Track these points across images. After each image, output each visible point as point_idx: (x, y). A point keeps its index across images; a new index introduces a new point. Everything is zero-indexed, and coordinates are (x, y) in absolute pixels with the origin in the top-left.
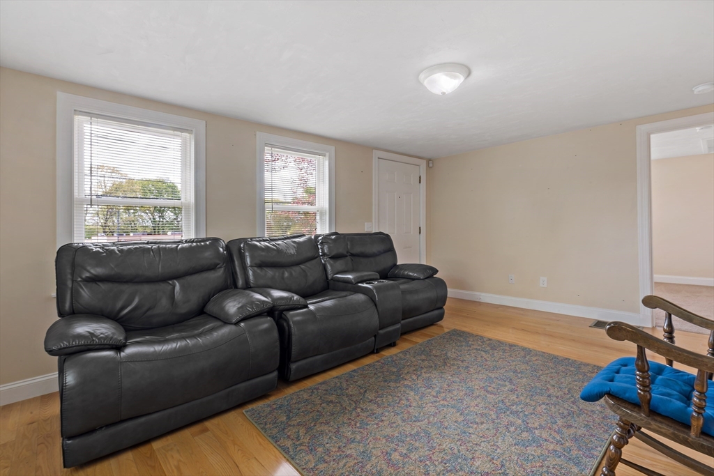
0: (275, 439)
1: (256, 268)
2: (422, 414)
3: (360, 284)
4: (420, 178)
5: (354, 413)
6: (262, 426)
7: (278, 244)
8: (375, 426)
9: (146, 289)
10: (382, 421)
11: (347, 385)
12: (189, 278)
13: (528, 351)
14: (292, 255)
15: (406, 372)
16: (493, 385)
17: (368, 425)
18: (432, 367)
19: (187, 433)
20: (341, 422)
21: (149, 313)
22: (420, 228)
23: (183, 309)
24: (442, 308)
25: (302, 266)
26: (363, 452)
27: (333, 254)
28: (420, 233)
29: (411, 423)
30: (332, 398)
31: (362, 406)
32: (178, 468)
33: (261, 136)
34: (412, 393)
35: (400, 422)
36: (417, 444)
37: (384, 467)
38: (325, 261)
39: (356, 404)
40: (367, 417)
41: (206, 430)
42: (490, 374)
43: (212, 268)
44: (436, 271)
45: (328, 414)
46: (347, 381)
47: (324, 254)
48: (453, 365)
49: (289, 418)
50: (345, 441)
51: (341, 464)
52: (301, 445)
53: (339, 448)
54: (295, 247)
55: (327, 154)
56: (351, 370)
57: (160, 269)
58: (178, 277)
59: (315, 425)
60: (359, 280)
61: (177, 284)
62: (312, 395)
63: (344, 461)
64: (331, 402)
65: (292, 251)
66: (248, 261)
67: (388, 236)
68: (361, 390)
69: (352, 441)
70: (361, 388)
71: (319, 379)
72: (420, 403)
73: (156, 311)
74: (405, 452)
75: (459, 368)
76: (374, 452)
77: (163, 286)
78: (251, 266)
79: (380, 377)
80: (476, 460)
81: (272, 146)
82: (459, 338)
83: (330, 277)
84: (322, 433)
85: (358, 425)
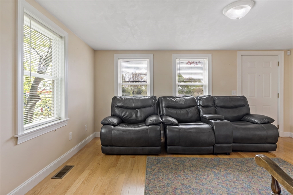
0: (148, 167)
1: (166, 108)
2: (207, 184)
3: (210, 120)
4: (278, 63)
5: (180, 171)
6: (148, 162)
7: (177, 99)
8: (182, 179)
9: (130, 111)
10: (187, 178)
11: (188, 162)
12: (143, 109)
14: (182, 104)
15: (221, 167)
17: (180, 177)
19: (130, 156)
20: (172, 172)
21: (130, 119)
22: (278, 94)
23: (140, 119)
24: (275, 143)
26: (169, 184)
27: (204, 105)
28: (278, 97)
29: (198, 184)
30: (177, 164)
32: (121, 164)
33: (174, 55)
34: (212, 175)
35: (194, 182)
36: (191, 192)
37: (171, 191)
38: (200, 108)
39: (184, 169)
40: (183, 175)
41: (134, 158)
43: (150, 106)
44: (273, 121)
45: (171, 168)
46: (190, 160)
47: (200, 105)
49: (157, 163)
50: (167, 177)
51: (158, 183)
52: (153, 172)
53: (163, 179)
54: (184, 101)
55: (208, 58)
57: (133, 105)
58: (139, 108)
59: (162, 169)
60: (211, 118)
61: (139, 111)
62: (171, 160)
63: (160, 183)
64: (176, 165)
66: (164, 105)
67: (245, 98)
69: (169, 179)
70: (192, 165)
71: (180, 156)
72: (212, 180)
73: (132, 118)
74: (184, 191)
76: (173, 186)
77: (135, 111)
78: (164, 107)
79: (205, 164)
81: (180, 58)
83: (201, 115)
84: (162, 172)
85: (177, 175)
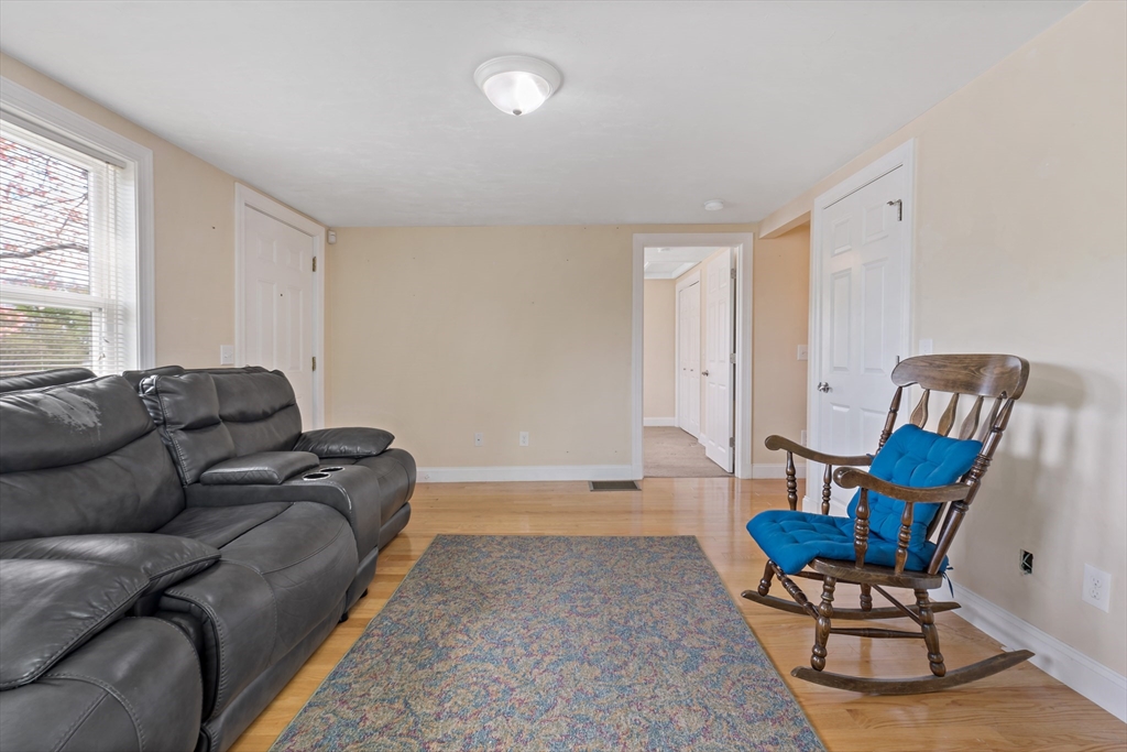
3: (295, 483)
4: (314, 260)
7: (35, 402)
10: (498, 741)
11: (355, 710)
13: (567, 541)
14: (90, 430)
15: (438, 634)
16: (578, 603)
18: (470, 609)
22: (314, 359)
24: (405, 504)
25: (115, 458)
27: (191, 418)
28: (314, 368)
29: (544, 717)
31: (431, 736)
35: (527, 725)
39: (416, 738)
42: (558, 589)
44: (390, 438)
46: (344, 702)
48: (496, 593)
55: (132, 164)
56: (325, 677)
65: (89, 419)
68: (396, 706)
70: (391, 702)
75: (509, 595)
79: (401, 664)
80: (676, 718)
82: (460, 547)
83: (190, 478)
